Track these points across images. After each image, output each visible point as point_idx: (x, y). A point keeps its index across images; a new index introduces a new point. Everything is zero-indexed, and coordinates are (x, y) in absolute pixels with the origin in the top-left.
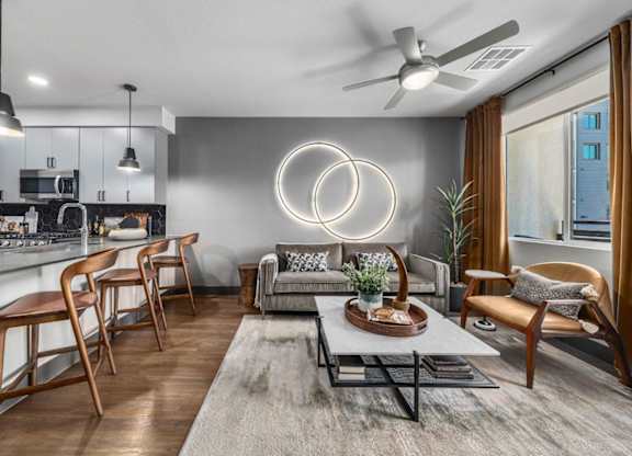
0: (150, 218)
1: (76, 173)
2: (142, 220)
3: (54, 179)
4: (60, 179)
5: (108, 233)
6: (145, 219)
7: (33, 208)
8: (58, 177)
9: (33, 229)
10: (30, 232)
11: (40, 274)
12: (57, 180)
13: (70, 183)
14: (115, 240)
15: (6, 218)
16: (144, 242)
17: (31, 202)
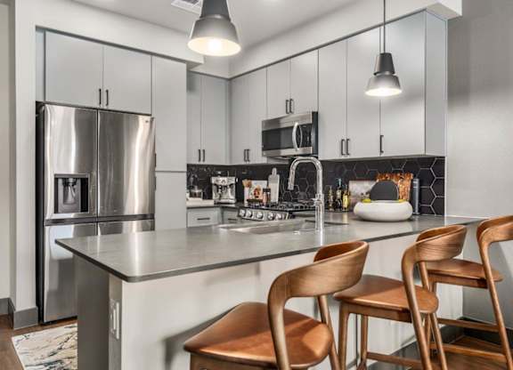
0: (416, 182)
1: (315, 115)
2: (403, 185)
3: (292, 127)
4: (298, 127)
5: (354, 205)
6: (407, 183)
7: (275, 170)
8: (296, 124)
9: (275, 198)
10: (272, 201)
11: (258, 272)
12: (295, 130)
13: (309, 132)
14: (364, 219)
15: (253, 182)
16: (407, 227)
17: (272, 162)
